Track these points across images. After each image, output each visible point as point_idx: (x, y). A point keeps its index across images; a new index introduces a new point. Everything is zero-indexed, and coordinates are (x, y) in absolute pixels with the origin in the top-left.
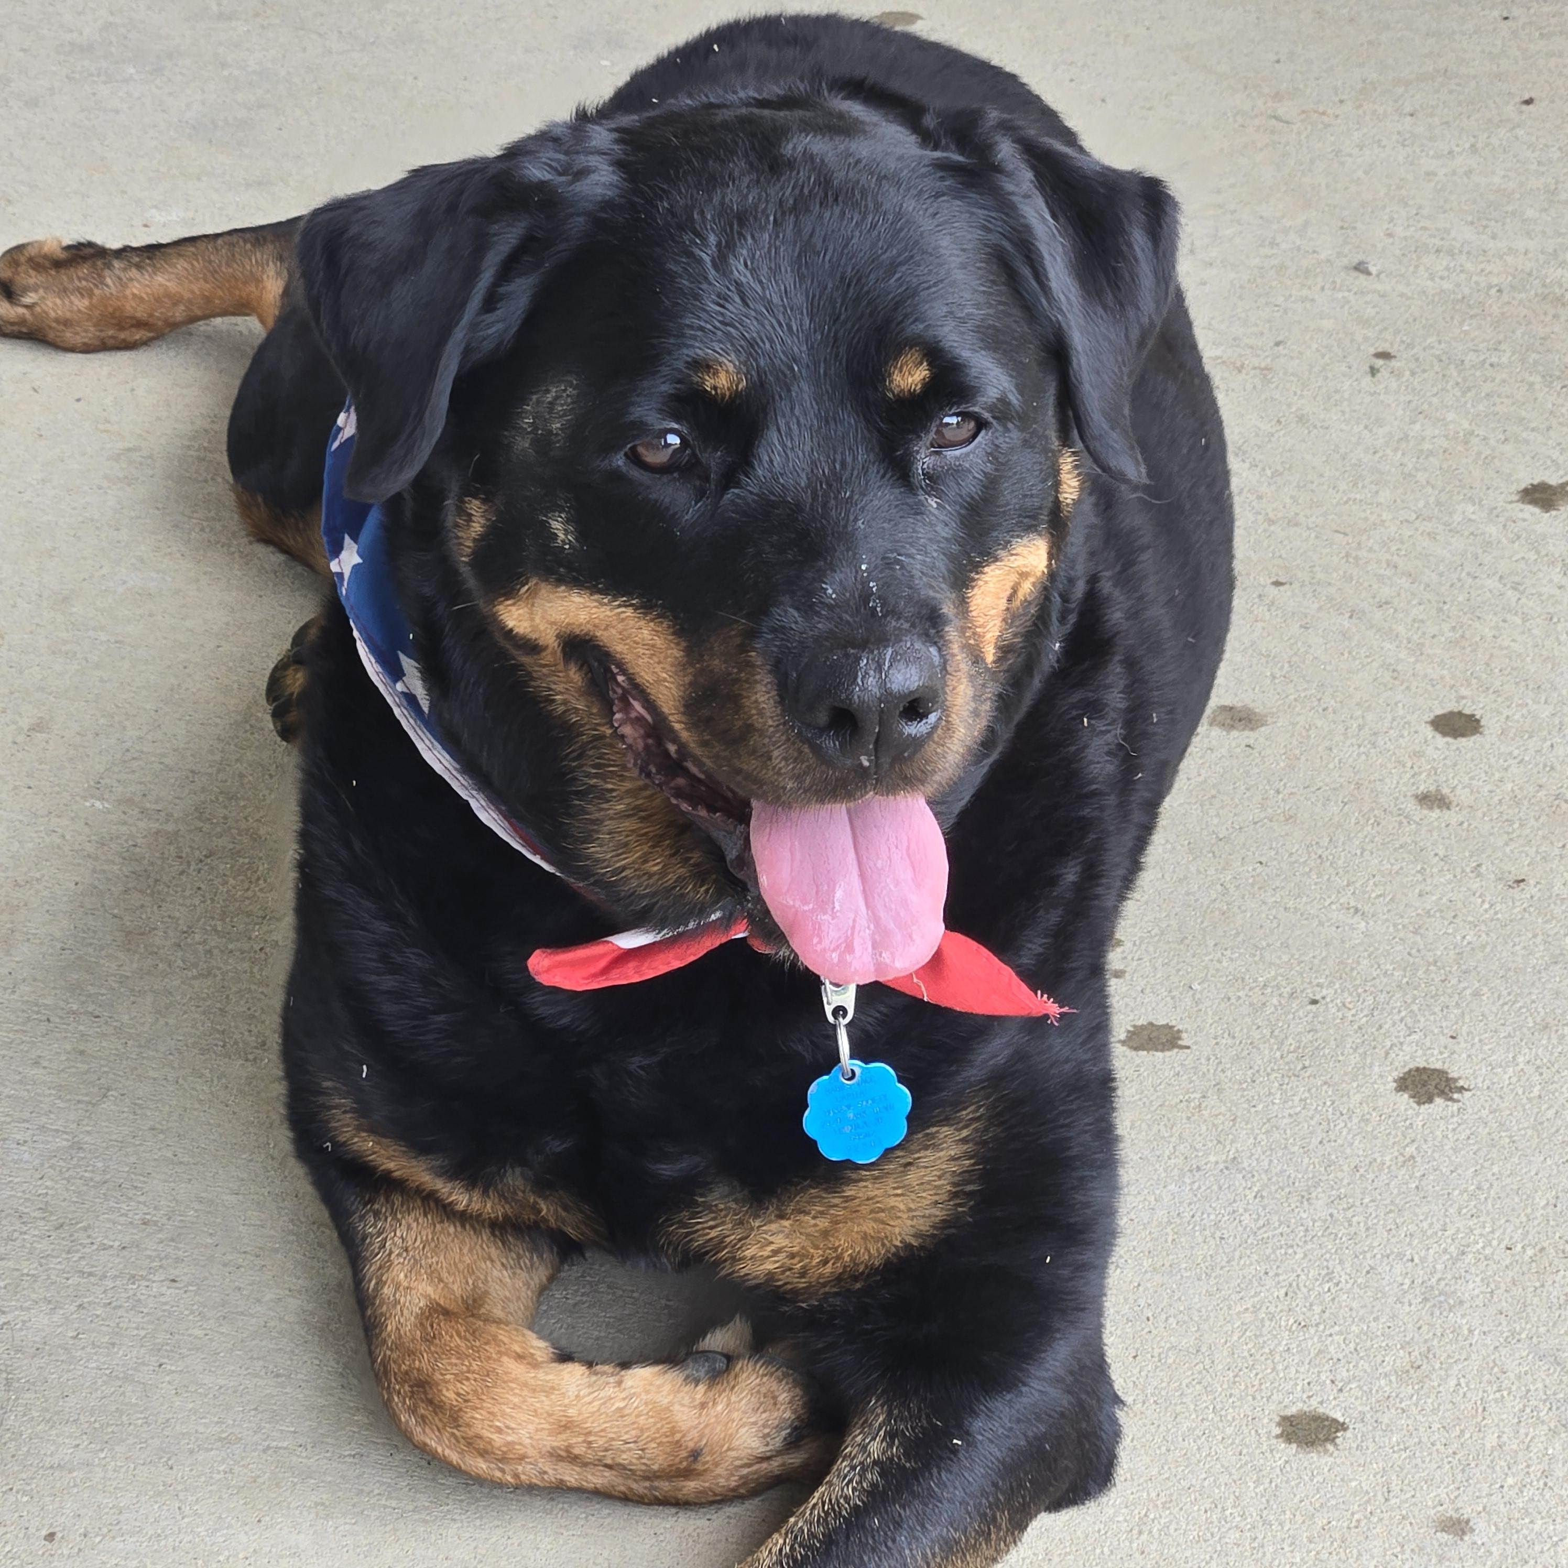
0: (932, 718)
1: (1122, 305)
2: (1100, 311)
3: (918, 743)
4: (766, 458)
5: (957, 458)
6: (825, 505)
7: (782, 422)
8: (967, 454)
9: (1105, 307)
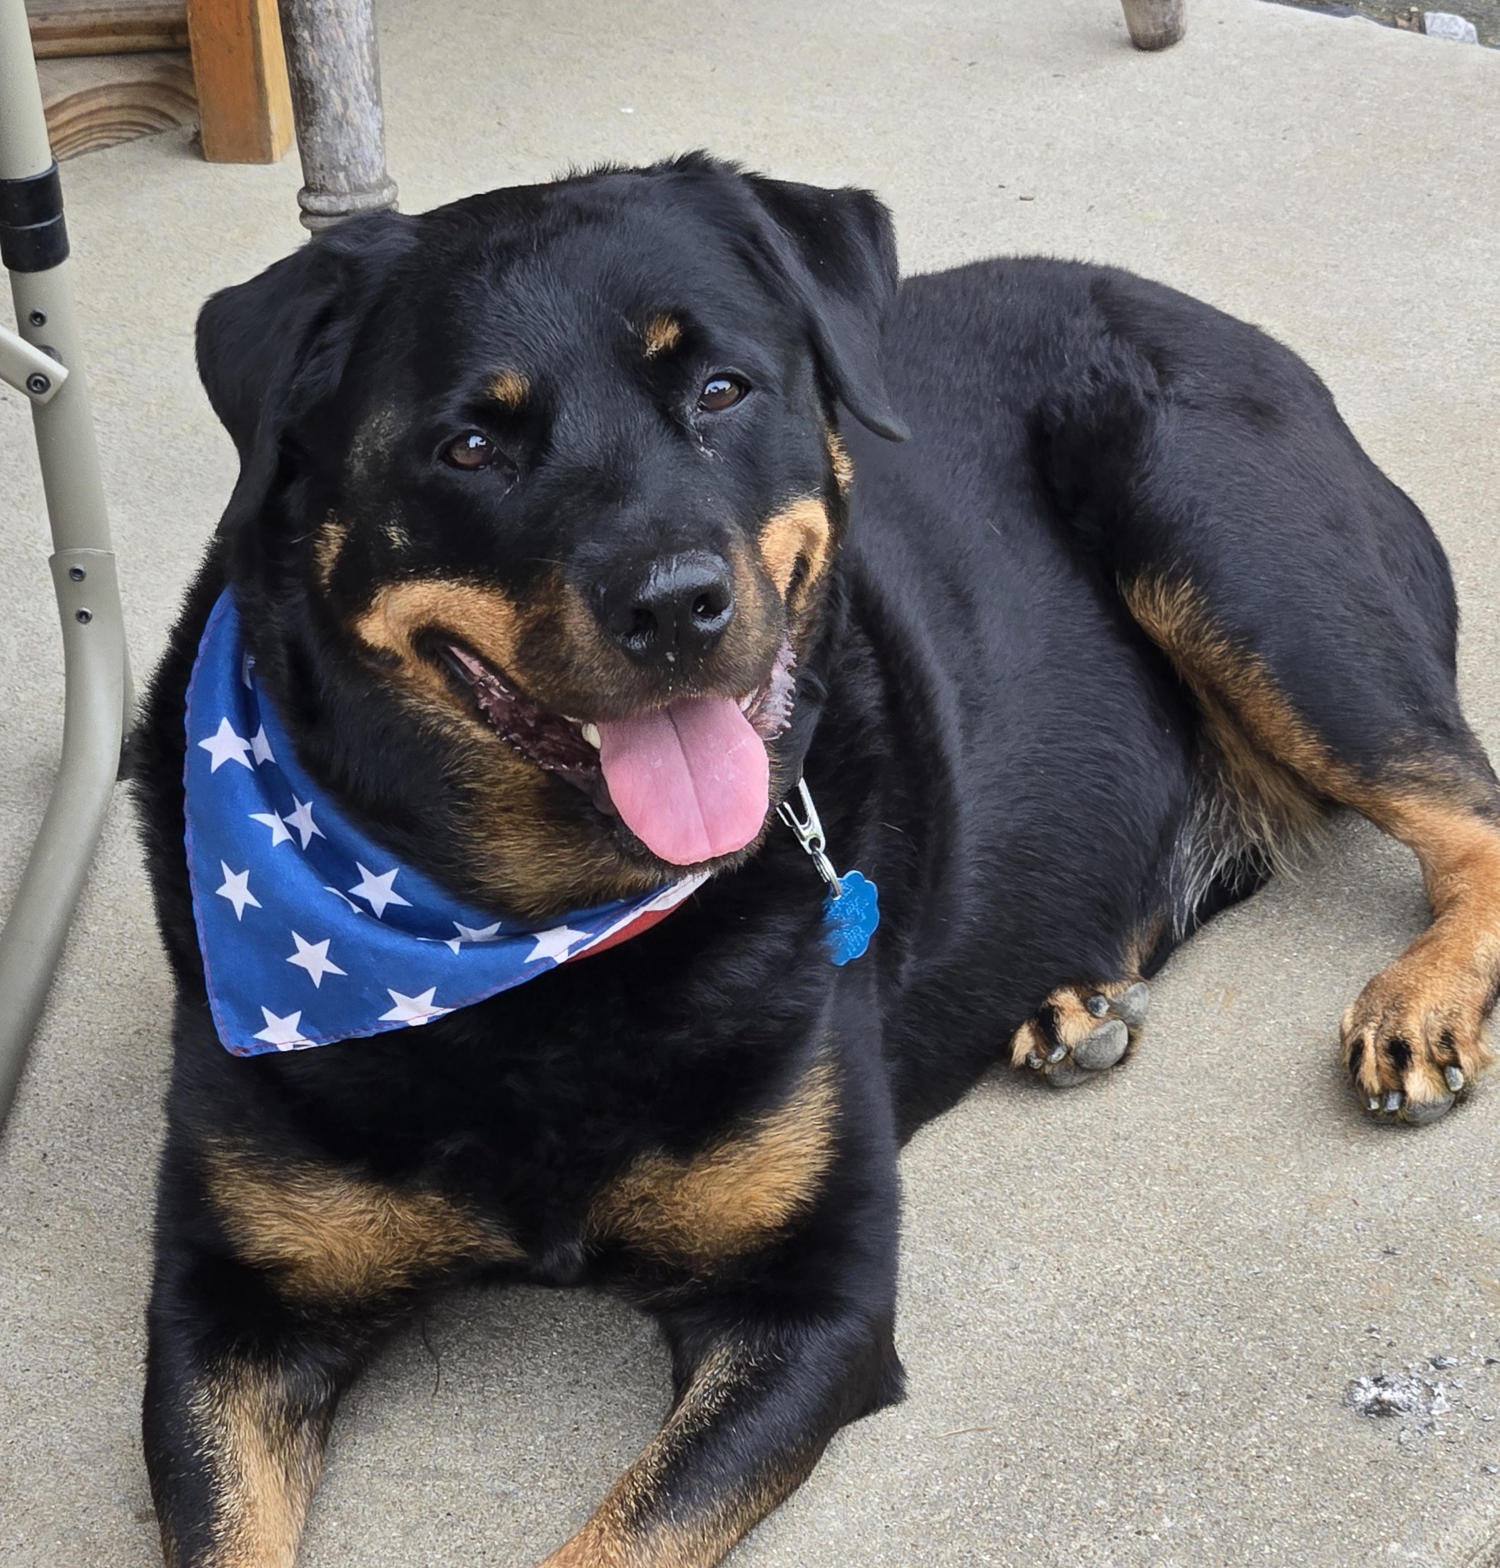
0: (726, 615)
1: (855, 291)
2: (837, 295)
3: (716, 637)
4: (561, 435)
5: (727, 415)
6: (616, 465)
7: (570, 405)
8: (736, 411)
9: (842, 293)
